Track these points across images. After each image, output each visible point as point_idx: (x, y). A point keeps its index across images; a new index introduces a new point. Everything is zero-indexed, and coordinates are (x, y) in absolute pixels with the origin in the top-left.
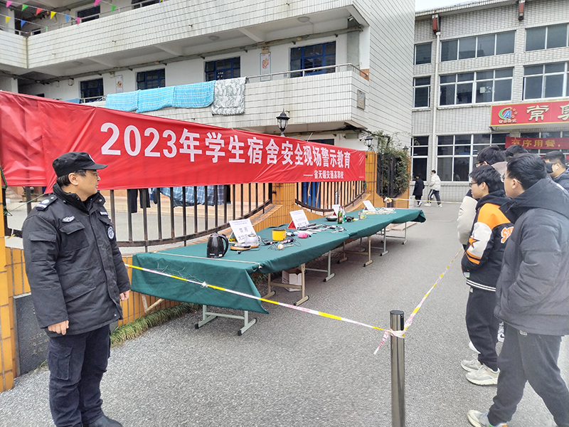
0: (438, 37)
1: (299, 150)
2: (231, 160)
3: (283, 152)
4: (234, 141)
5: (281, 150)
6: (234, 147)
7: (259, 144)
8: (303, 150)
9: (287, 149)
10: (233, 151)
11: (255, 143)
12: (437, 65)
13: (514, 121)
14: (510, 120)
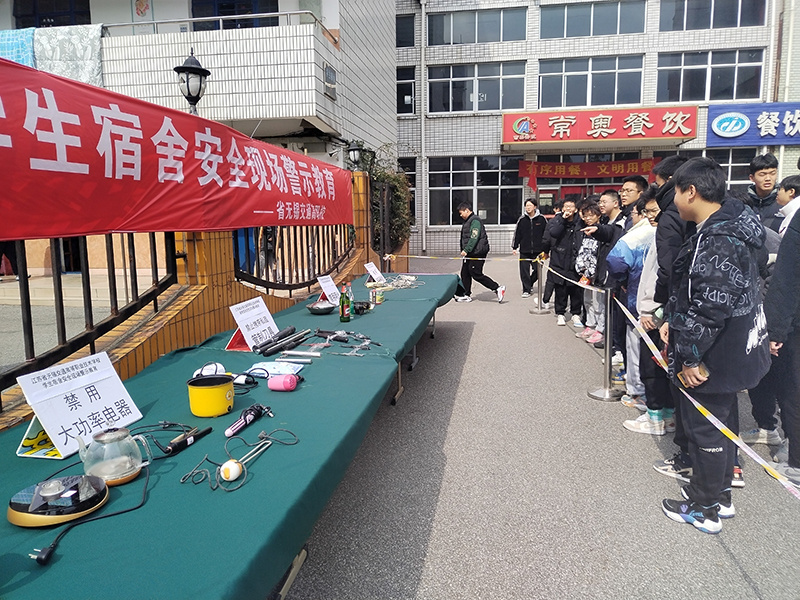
0: (423, 6)
1: (235, 155)
2: (37, 164)
3: (198, 155)
4: (42, 103)
5: (192, 148)
6: (45, 125)
7: (130, 125)
8: (244, 155)
9: (208, 149)
10: (43, 137)
11: (115, 122)
12: (423, 50)
13: (533, 137)
14: (527, 136)
